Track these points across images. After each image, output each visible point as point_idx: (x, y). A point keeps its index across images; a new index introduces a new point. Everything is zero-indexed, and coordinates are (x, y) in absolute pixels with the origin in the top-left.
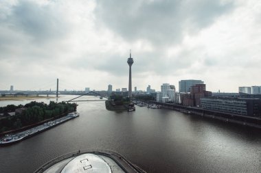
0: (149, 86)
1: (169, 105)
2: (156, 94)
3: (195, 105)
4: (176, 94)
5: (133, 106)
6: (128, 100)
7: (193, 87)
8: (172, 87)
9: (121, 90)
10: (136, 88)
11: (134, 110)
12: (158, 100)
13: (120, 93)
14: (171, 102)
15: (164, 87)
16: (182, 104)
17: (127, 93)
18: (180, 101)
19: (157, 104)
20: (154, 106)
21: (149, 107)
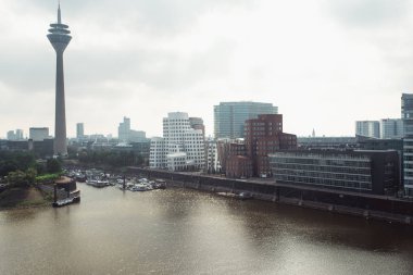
0: (127, 120)
1: (187, 178)
2: (147, 145)
4: (207, 144)
5: (70, 187)
6: (54, 167)
8: (196, 124)
10: (80, 127)
11: (77, 201)
12: (154, 163)
14: (193, 168)
15: (173, 122)
16: (222, 171)
17: (48, 143)
18: (217, 166)
19: (151, 175)
20: (144, 182)
21: (124, 188)
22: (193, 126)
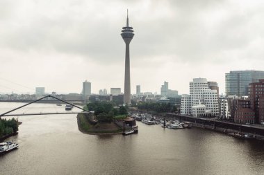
0: (166, 84)
1: (206, 122)
2: (179, 100)
3: (258, 122)
4: (220, 100)
5: (132, 123)
6: (123, 111)
7: (254, 84)
8: (212, 86)
9: (109, 92)
10: (138, 88)
11: (136, 132)
12: (183, 111)
13: (108, 98)
14: (210, 116)
15: (196, 85)
16: (231, 119)
17: (121, 97)
18: (228, 114)
19: (182, 119)
20: (177, 123)
21: (165, 126)
22: (211, 88)
